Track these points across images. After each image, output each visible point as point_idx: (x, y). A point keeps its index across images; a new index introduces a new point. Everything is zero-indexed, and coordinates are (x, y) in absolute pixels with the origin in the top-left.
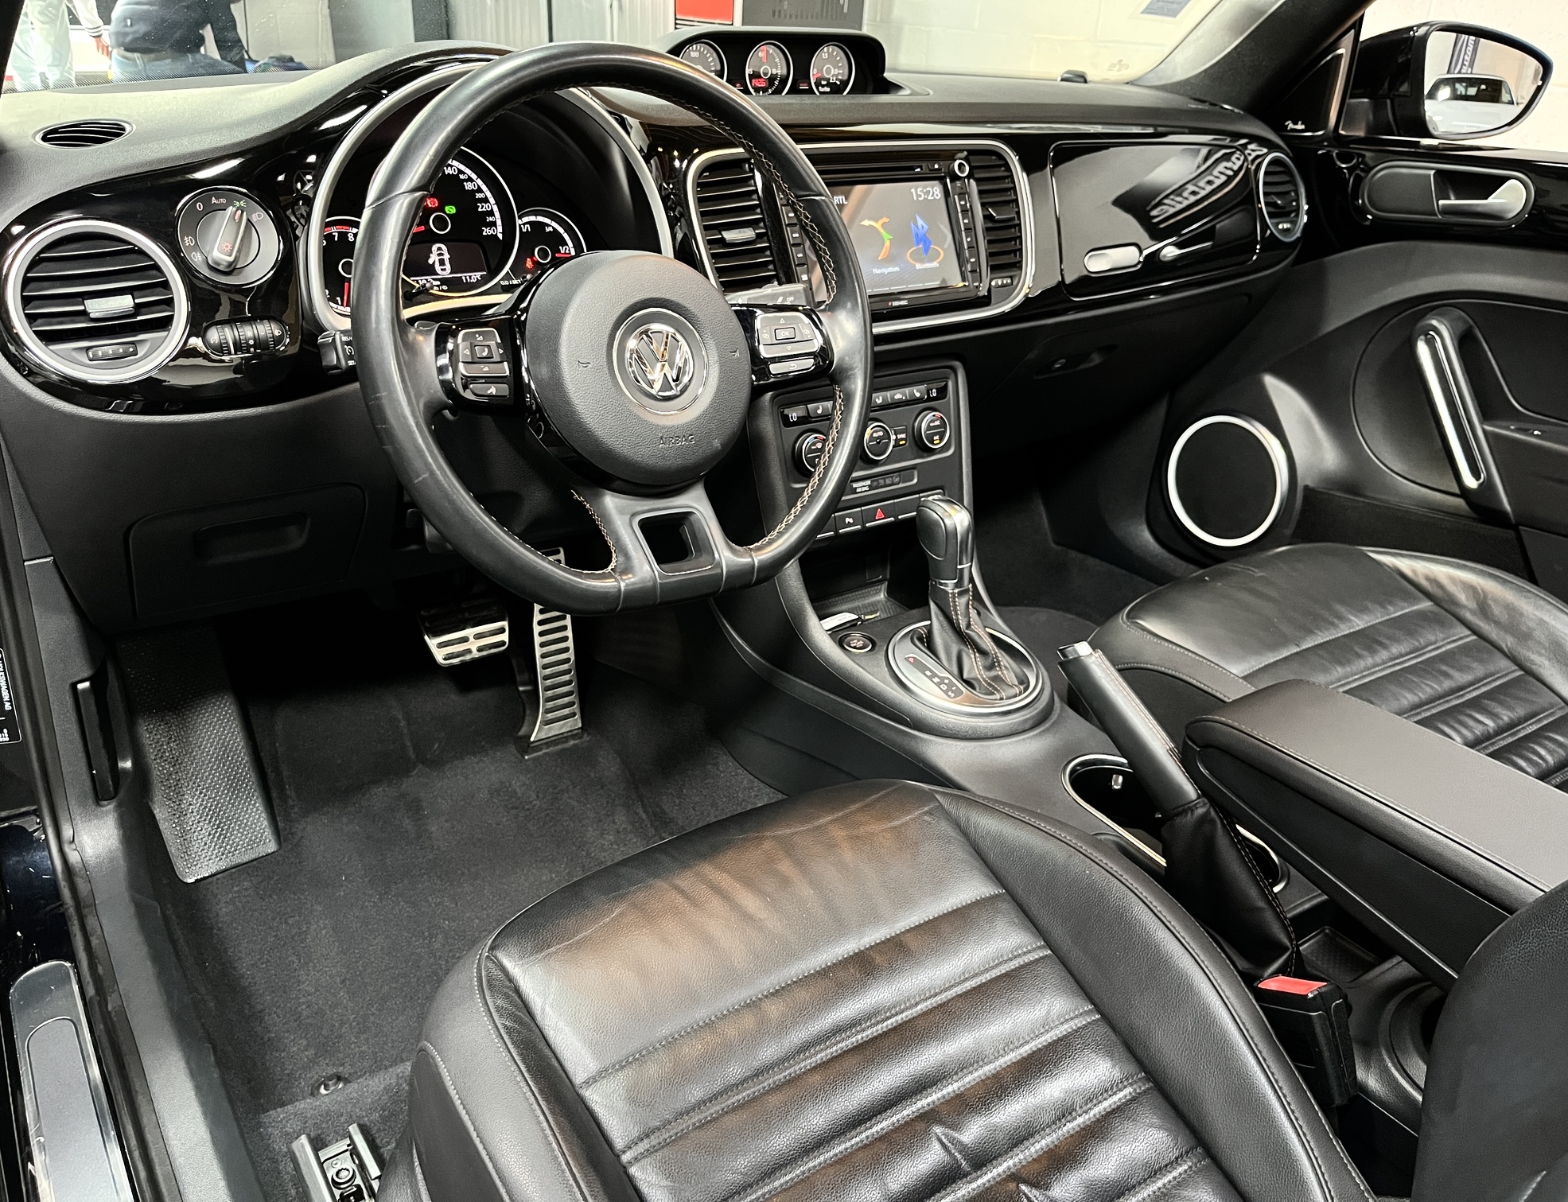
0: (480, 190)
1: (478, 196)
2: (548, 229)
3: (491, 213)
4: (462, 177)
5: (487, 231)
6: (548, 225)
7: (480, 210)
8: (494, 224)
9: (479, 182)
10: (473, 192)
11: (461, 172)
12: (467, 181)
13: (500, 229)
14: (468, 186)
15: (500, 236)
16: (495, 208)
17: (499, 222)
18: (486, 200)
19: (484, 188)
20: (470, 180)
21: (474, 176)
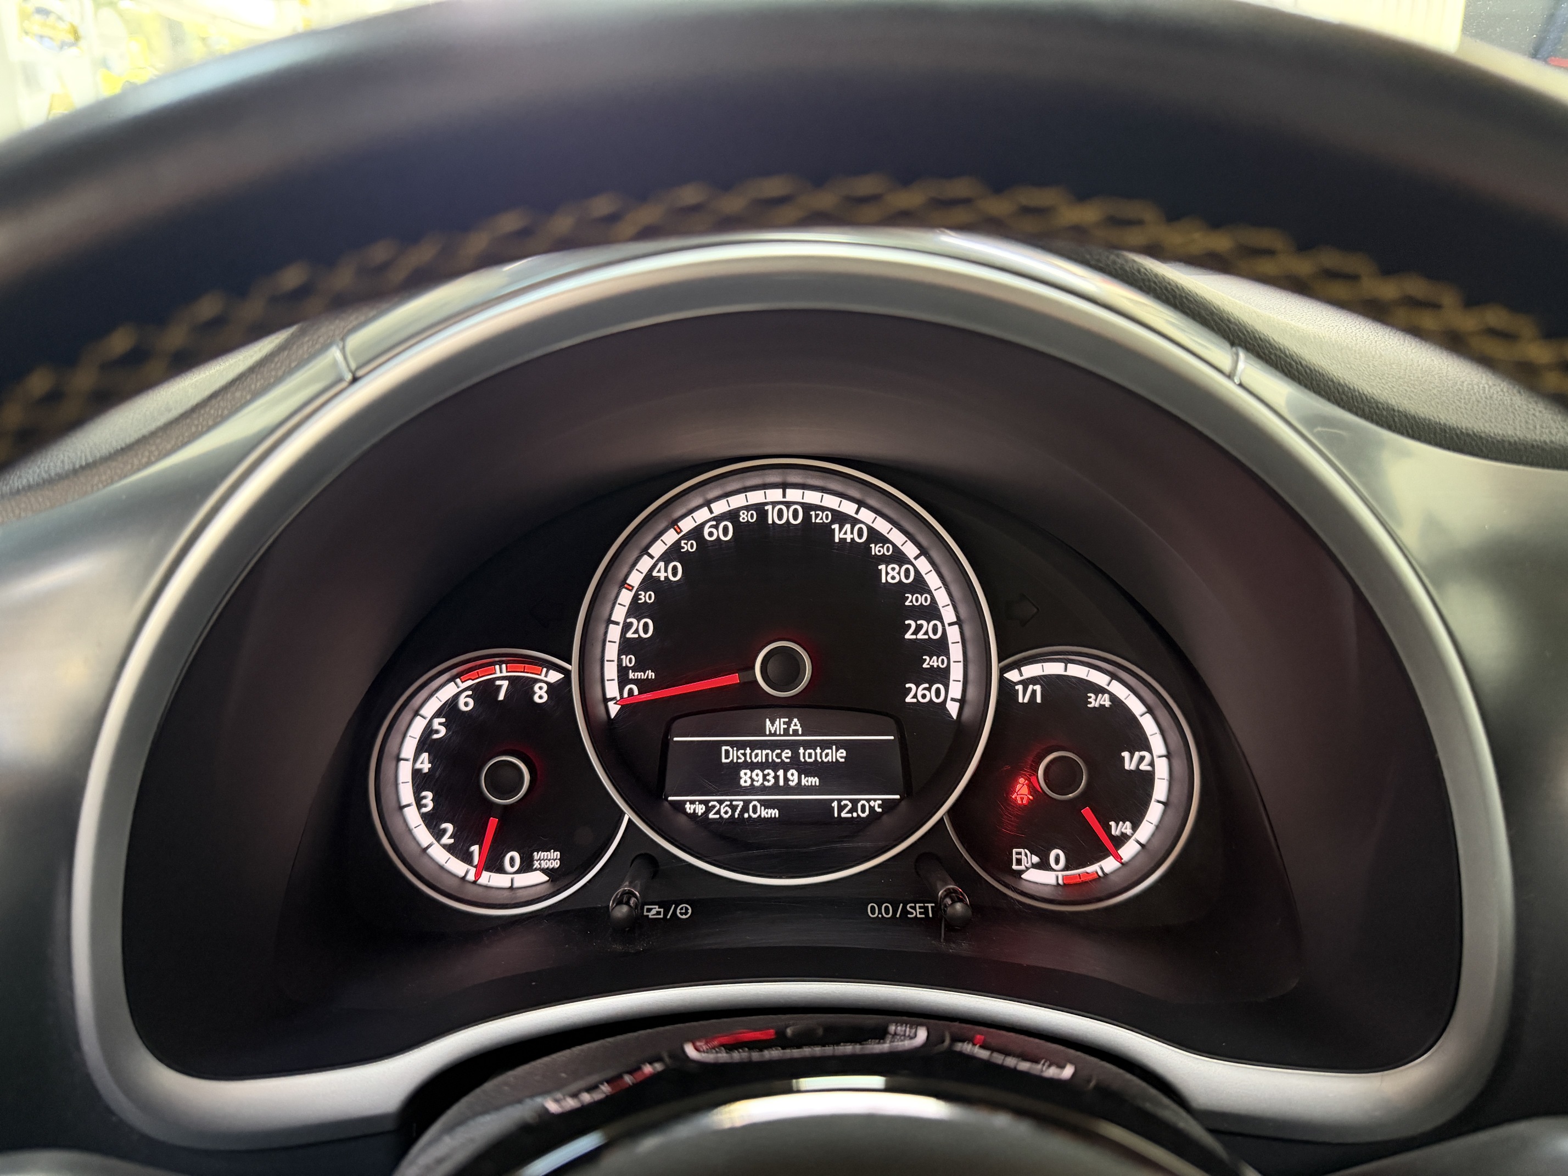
0: (920, 585)
1: (912, 600)
2: (1095, 701)
3: (941, 647)
4: (876, 549)
5: (917, 693)
6: (1099, 690)
7: (908, 636)
8: (942, 676)
9: (923, 565)
10: (901, 589)
11: (875, 536)
12: (886, 560)
13: (956, 690)
14: (891, 574)
15: (953, 708)
16: (953, 634)
17: (957, 672)
18: (932, 612)
19: (933, 580)
20: (899, 558)
21: (910, 550)
